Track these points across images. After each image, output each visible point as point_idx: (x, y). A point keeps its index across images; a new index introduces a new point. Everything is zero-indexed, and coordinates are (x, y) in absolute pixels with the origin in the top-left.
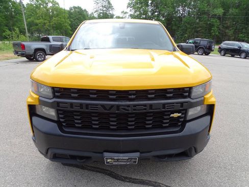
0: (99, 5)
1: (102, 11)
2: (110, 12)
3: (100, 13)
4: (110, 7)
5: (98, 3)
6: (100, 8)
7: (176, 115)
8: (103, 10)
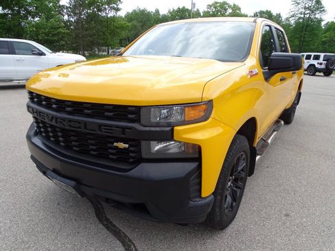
0: (299, 6)
1: (302, 16)
2: (317, 16)
3: (300, 18)
4: (318, 9)
5: (298, 4)
6: (301, 10)
7: (122, 145)
8: (304, 14)
